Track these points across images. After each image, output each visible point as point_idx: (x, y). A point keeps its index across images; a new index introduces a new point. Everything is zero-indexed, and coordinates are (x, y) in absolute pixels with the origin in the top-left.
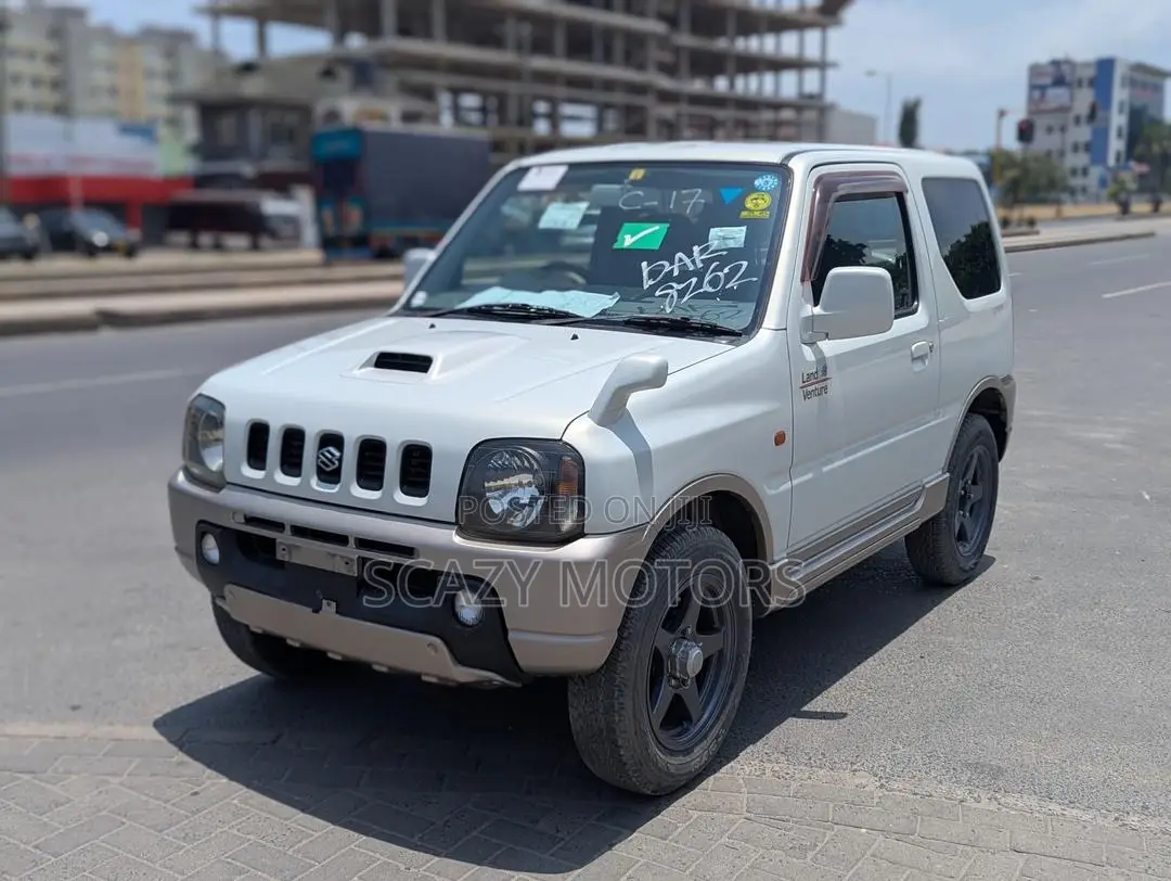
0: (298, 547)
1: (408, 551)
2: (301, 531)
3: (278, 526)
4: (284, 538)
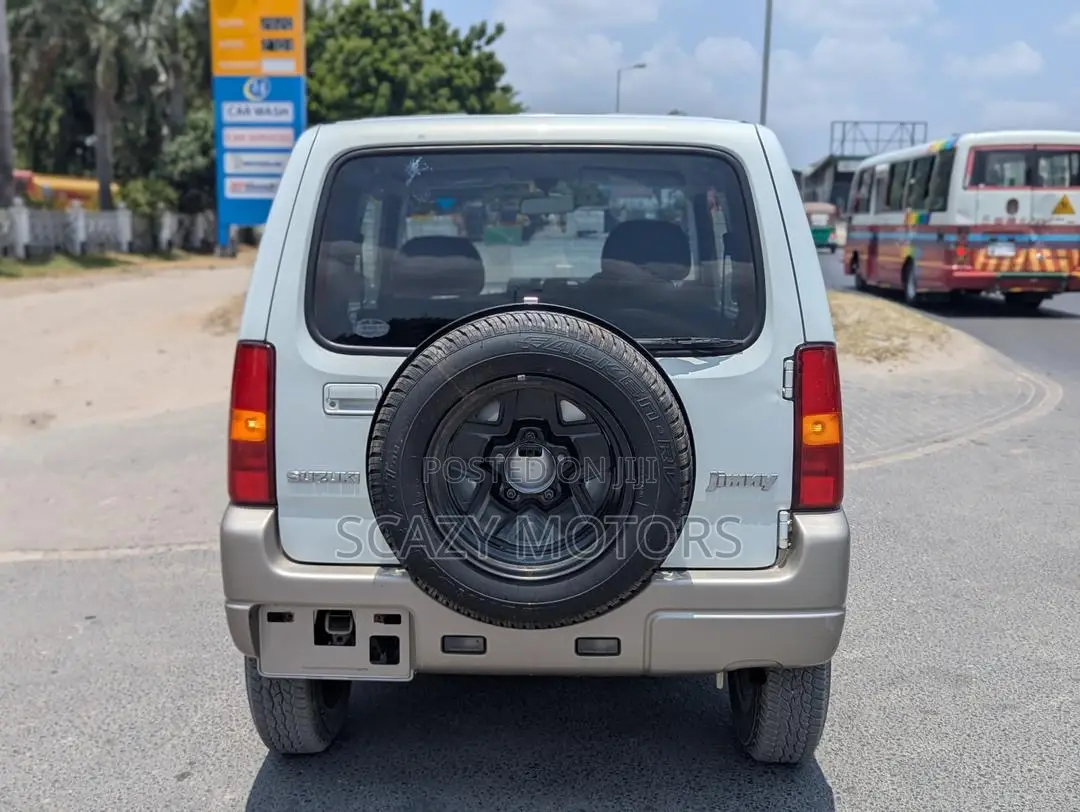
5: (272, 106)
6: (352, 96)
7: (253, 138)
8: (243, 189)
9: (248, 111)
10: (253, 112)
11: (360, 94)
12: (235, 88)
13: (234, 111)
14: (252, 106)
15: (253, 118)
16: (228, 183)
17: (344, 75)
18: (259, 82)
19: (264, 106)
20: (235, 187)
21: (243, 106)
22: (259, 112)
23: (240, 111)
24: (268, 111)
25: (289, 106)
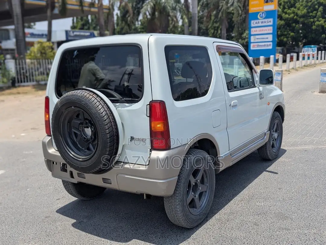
5: (266, 20)
6: (308, 12)
7: (260, 31)
8: (256, 46)
9: (259, 22)
10: (260, 23)
11: (312, 12)
12: (255, 16)
13: (255, 23)
14: (260, 21)
15: (260, 24)
16: (252, 45)
17: (306, 6)
18: (263, 13)
19: (264, 20)
20: (254, 46)
21: (257, 21)
22: (262, 22)
23: (256, 23)
24: (265, 22)
25: (271, 20)
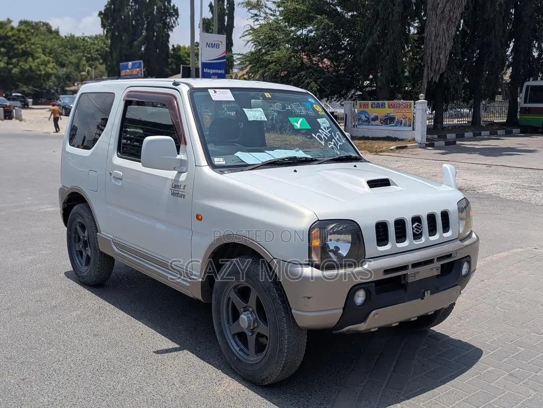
0: (418, 272)
1: (449, 256)
2: (416, 265)
3: (405, 267)
4: (410, 271)
